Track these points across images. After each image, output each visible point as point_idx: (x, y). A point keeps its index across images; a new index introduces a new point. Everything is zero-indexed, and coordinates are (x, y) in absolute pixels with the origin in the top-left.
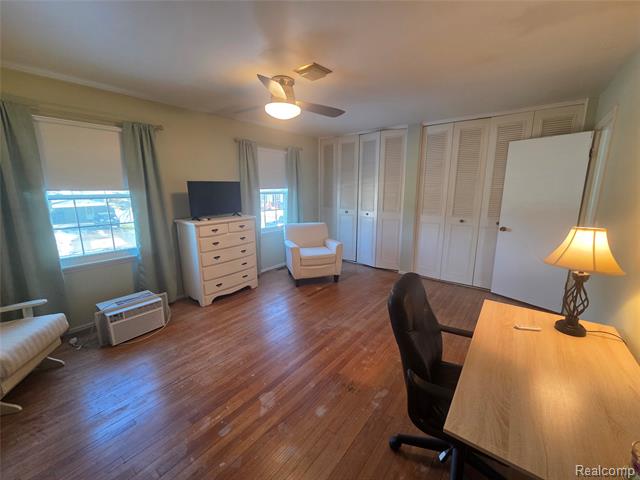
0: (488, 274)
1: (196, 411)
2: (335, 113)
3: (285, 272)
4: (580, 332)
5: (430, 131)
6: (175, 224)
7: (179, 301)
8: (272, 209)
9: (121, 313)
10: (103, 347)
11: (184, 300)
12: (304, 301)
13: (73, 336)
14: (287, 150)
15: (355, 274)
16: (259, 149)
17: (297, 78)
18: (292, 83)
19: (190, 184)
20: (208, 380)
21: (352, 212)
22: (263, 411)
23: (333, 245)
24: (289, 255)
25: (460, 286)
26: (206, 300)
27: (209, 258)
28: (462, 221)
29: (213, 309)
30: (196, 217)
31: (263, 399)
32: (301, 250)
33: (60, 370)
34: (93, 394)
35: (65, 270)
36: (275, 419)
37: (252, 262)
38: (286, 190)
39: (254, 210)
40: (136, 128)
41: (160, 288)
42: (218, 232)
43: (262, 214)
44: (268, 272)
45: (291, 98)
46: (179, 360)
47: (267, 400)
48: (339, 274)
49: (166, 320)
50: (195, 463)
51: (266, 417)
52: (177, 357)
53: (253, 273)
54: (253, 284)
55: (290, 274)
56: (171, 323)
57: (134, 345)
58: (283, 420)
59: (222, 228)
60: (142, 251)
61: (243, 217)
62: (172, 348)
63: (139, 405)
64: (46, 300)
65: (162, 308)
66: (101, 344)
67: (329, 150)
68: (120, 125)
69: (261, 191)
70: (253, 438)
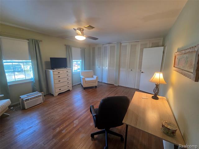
0: (138, 85)
1: (54, 126)
2: (96, 39)
3: (81, 85)
4: (157, 99)
5: (122, 44)
6: (46, 71)
7: (47, 95)
8: (77, 66)
9: (28, 99)
10: (22, 110)
11: (49, 94)
12: (86, 94)
13: (12, 107)
14: (81, 48)
15: (102, 85)
16: (72, 48)
17: (84, 29)
18: (83, 30)
19: (51, 58)
20: (58, 117)
21: (101, 67)
22: (75, 125)
23: (95, 77)
24: (82, 80)
25: (131, 88)
26: (56, 94)
27: (57, 81)
28: (131, 70)
29: (58, 97)
30: (53, 68)
31: (75, 122)
32: (86, 78)
33: (8, 117)
34: (21, 124)
35: (9, 85)
36: (78, 127)
37: (70, 82)
38: (81, 60)
39: (71, 67)
40: (33, 41)
41: (41, 91)
42: (60, 73)
43: (73, 67)
44: (75, 85)
45: (83, 34)
46: (48, 112)
47: (76, 122)
48: (97, 85)
49: (43, 100)
50: (55, 141)
51: (76, 127)
52: (47, 112)
53: (71, 86)
54: (71, 89)
55: (82, 86)
56: (45, 101)
57: (33, 109)
58: (81, 127)
59: (61, 72)
60: (35, 79)
61: (68, 69)
62: (45, 109)
63: (36, 126)
64: (3, 95)
65: (42, 97)
66: (22, 109)
67: (94, 49)
68: (28, 40)
69: (73, 60)
70: (72, 133)
